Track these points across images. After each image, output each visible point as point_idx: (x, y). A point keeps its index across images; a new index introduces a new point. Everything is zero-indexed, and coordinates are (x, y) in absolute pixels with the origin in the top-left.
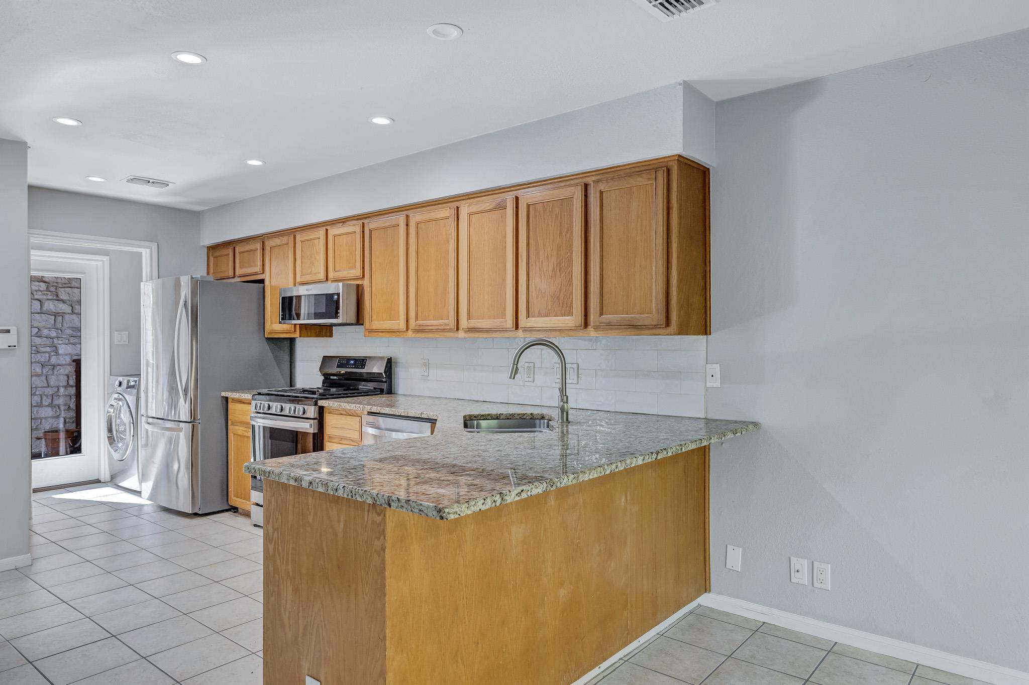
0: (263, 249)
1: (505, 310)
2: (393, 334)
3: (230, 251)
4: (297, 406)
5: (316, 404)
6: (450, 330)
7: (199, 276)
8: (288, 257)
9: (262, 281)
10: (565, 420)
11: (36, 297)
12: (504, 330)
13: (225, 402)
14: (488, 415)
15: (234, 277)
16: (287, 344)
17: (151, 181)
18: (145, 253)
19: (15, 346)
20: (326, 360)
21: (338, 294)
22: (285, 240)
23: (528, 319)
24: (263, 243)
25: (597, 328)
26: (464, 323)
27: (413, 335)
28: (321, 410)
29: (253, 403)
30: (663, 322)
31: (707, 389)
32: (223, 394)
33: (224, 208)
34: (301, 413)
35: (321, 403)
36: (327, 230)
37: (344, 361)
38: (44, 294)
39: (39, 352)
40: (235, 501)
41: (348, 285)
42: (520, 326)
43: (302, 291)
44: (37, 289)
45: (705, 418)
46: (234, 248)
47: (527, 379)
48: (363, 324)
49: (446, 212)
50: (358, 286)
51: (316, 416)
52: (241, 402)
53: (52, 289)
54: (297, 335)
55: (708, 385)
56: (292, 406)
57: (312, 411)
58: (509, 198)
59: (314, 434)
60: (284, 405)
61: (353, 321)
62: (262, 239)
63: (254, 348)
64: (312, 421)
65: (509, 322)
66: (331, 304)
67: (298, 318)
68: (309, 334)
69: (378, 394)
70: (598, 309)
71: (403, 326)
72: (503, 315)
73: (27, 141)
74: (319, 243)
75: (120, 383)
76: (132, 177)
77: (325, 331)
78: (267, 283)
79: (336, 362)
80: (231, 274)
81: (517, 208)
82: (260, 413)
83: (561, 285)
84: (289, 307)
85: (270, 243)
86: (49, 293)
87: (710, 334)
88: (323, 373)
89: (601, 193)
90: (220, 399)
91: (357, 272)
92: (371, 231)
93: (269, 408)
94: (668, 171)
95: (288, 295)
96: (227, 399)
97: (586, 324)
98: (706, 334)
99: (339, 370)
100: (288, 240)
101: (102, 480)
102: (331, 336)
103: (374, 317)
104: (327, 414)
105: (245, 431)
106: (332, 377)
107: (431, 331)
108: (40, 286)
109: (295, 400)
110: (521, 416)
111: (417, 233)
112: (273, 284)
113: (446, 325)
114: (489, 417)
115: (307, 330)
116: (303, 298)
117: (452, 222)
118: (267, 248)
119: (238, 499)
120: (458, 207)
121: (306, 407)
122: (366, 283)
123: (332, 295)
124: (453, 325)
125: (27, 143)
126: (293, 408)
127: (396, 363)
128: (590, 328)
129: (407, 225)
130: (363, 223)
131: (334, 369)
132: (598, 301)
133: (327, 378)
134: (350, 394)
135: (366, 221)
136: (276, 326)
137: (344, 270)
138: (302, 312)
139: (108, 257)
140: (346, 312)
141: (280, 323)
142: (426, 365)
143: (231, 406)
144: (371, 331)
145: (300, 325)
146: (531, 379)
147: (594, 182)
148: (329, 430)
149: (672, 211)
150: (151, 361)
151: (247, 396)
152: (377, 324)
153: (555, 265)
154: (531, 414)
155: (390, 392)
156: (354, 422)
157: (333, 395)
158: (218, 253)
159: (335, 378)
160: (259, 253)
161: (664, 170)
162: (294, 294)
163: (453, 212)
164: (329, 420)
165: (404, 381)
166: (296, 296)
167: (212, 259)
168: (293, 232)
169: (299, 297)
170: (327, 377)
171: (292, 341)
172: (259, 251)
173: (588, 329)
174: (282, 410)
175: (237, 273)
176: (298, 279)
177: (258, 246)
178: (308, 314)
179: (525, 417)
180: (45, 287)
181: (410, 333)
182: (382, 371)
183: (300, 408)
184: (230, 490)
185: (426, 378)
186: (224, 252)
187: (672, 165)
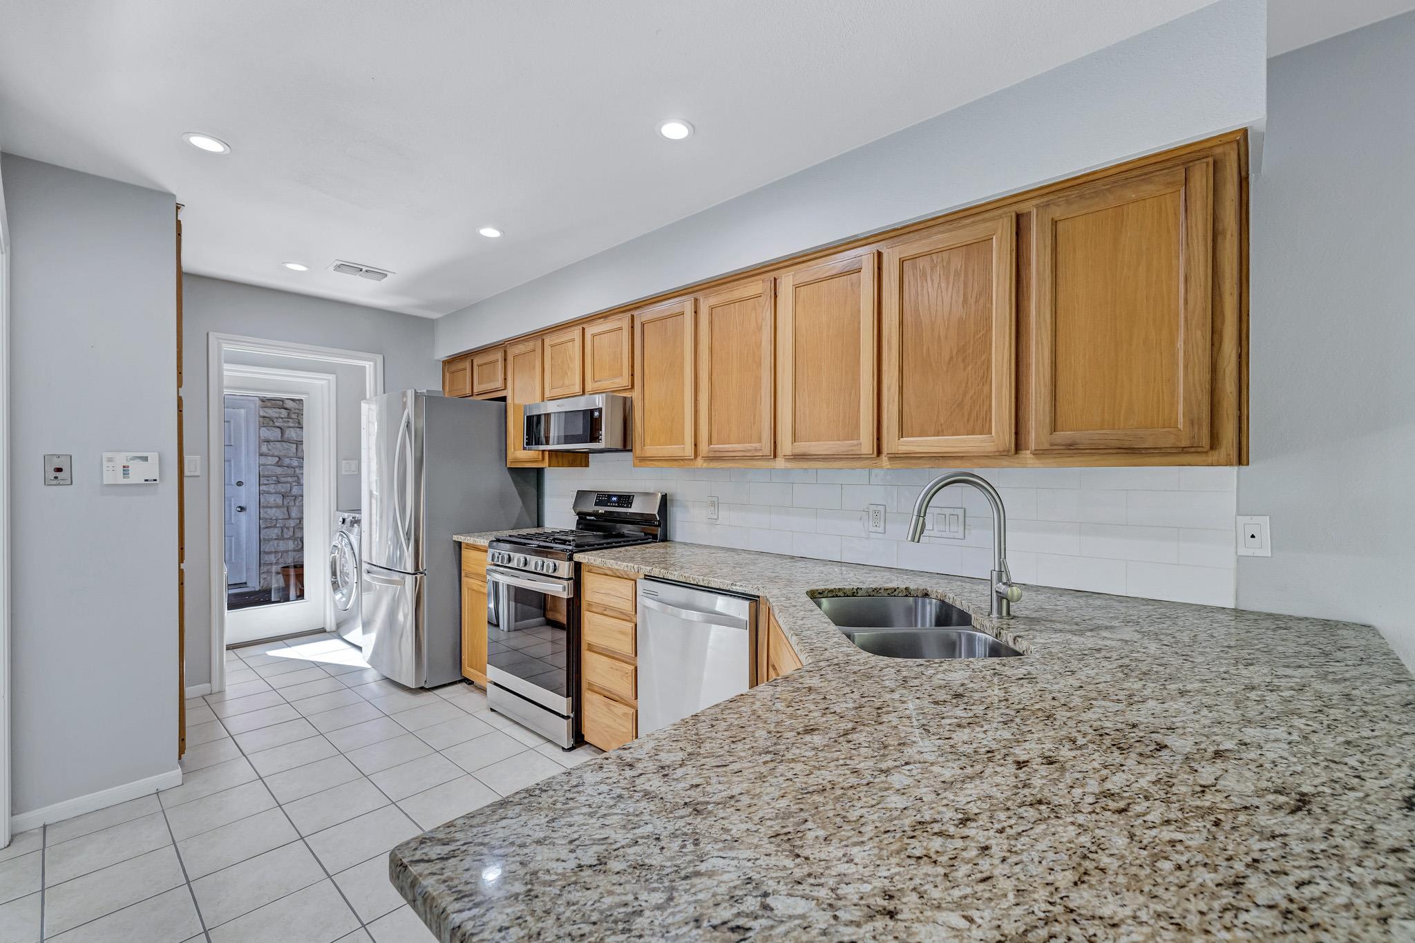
0: (505, 360)
1: (857, 426)
2: (675, 463)
3: (467, 364)
4: (545, 559)
5: (570, 559)
6: (763, 458)
7: (425, 391)
8: (534, 368)
9: (504, 399)
10: (1004, 613)
11: (277, 424)
12: (857, 457)
13: (457, 548)
14: (840, 590)
15: (472, 396)
16: (533, 475)
17: (364, 269)
18: (369, 366)
19: (155, 480)
20: (581, 495)
21: (600, 410)
22: (531, 345)
23: (902, 439)
24: (505, 352)
25: (1039, 453)
26: (786, 446)
27: (705, 465)
28: (578, 567)
29: (491, 551)
30: (1206, 442)
31: (1240, 559)
32: (456, 538)
33: (461, 313)
34: (551, 570)
35: (578, 557)
36: (583, 329)
37: (604, 498)
38: (284, 422)
39: (279, 482)
40: (469, 672)
41: (613, 396)
42: (885, 450)
43: (552, 407)
44: (277, 416)
45: (1235, 610)
46: (472, 361)
47: (874, 529)
48: (631, 451)
49: (756, 287)
50: (625, 398)
51: (572, 575)
52: (476, 548)
53: (294, 416)
54: (545, 464)
55: (1242, 552)
56: (539, 560)
57: (565, 569)
58: (865, 255)
59: (568, 600)
60: (528, 557)
61: (619, 446)
62: (502, 347)
63: (494, 480)
64: (565, 583)
65: (866, 443)
66: (591, 424)
67: (547, 443)
68: (560, 464)
69: (649, 543)
70: (1048, 420)
71: (688, 451)
72: (854, 432)
73: (175, 193)
74: (574, 346)
75: (344, 521)
76: (339, 263)
77: (580, 460)
78: (509, 400)
79: (594, 499)
80: (468, 391)
81: (880, 268)
82: (498, 565)
83: (967, 383)
84: (534, 428)
85: (512, 352)
86: (290, 420)
87: (1248, 464)
88: (577, 511)
89: (1055, 223)
90: (452, 545)
91: (624, 381)
92: (643, 325)
93: (510, 560)
94: (1216, 165)
95: (535, 413)
96: (460, 544)
97: (1018, 448)
98: (1240, 463)
99: (597, 508)
100: (535, 345)
101: (328, 630)
102: (587, 465)
103: (648, 441)
104: (585, 573)
105: (481, 586)
106: (588, 518)
107: (733, 459)
108: (280, 413)
109: (543, 552)
110: (889, 592)
111: (711, 322)
112: (516, 402)
113: (756, 450)
114: (841, 594)
115: (559, 458)
116: (552, 416)
117: (767, 302)
118: (510, 358)
119: (472, 670)
120: (775, 279)
121: (557, 562)
122: (635, 395)
123: (592, 411)
124: (767, 448)
125: (175, 196)
126: (540, 563)
127: (672, 500)
128: (1026, 454)
129: (696, 312)
130: (633, 316)
131: (590, 507)
132: (1047, 409)
133: (584, 521)
134: (616, 543)
135: (636, 313)
136: (521, 454)
137: (606, 380)
138: (552, 435)
139: (334, 376)
140: (609, 434)
141: (524, 449)
142: (715, 504)
143: (465, 552)
144: (643, 460)
145: (549, 451)
146: (881, 529)
147: (1037, 207)
148: (588, 595)
149: (1225, 238)
150: (375, 492)
151: (483, 542)
152: (650, 450)
153: (954, 353)
154: (906, 589)
155: (665, 539)
156: (625, 588)
157: (593, 545)
158: (454, 368)
159: (592, 518)
160: (500, 365)
161: (1208, 163)
162: (542, 412)
163: (769, 286)
164: (588, 580)
165: (683, 525)
166: (545, 414)
167: (447, 375)
168: (540, 334)
169: (548, 415)
170: (582, 516)
171: (539, 472)
172: (500, 360)
173: (1021, 456)
174: (526, 564)
175: (475, 391)
176: (547, 395)
177: (499, 356)
178: (558, 437)
179: (896, 593)
180: (286, 414)
181: (699, 462)
182: (656, 512)
183: (549, 562)
184: (463, 657)
185: (713, 522)
186: (460, 365)
187: (1224, 154)
